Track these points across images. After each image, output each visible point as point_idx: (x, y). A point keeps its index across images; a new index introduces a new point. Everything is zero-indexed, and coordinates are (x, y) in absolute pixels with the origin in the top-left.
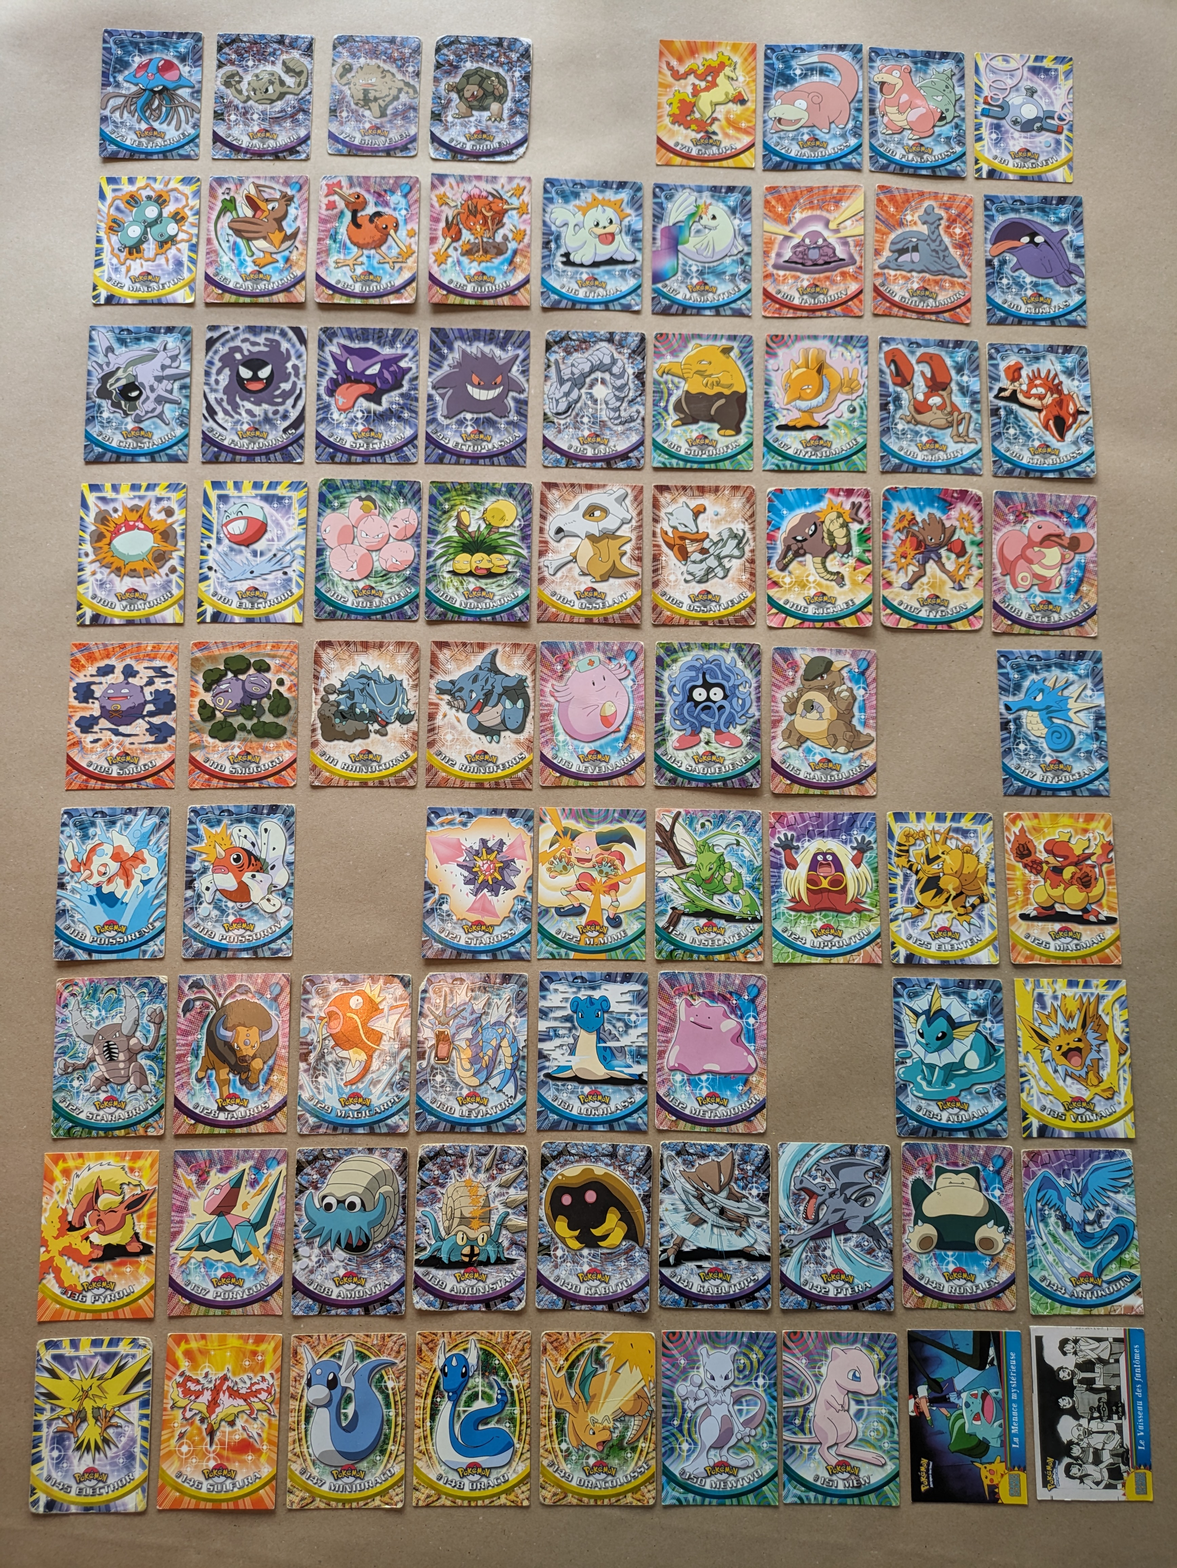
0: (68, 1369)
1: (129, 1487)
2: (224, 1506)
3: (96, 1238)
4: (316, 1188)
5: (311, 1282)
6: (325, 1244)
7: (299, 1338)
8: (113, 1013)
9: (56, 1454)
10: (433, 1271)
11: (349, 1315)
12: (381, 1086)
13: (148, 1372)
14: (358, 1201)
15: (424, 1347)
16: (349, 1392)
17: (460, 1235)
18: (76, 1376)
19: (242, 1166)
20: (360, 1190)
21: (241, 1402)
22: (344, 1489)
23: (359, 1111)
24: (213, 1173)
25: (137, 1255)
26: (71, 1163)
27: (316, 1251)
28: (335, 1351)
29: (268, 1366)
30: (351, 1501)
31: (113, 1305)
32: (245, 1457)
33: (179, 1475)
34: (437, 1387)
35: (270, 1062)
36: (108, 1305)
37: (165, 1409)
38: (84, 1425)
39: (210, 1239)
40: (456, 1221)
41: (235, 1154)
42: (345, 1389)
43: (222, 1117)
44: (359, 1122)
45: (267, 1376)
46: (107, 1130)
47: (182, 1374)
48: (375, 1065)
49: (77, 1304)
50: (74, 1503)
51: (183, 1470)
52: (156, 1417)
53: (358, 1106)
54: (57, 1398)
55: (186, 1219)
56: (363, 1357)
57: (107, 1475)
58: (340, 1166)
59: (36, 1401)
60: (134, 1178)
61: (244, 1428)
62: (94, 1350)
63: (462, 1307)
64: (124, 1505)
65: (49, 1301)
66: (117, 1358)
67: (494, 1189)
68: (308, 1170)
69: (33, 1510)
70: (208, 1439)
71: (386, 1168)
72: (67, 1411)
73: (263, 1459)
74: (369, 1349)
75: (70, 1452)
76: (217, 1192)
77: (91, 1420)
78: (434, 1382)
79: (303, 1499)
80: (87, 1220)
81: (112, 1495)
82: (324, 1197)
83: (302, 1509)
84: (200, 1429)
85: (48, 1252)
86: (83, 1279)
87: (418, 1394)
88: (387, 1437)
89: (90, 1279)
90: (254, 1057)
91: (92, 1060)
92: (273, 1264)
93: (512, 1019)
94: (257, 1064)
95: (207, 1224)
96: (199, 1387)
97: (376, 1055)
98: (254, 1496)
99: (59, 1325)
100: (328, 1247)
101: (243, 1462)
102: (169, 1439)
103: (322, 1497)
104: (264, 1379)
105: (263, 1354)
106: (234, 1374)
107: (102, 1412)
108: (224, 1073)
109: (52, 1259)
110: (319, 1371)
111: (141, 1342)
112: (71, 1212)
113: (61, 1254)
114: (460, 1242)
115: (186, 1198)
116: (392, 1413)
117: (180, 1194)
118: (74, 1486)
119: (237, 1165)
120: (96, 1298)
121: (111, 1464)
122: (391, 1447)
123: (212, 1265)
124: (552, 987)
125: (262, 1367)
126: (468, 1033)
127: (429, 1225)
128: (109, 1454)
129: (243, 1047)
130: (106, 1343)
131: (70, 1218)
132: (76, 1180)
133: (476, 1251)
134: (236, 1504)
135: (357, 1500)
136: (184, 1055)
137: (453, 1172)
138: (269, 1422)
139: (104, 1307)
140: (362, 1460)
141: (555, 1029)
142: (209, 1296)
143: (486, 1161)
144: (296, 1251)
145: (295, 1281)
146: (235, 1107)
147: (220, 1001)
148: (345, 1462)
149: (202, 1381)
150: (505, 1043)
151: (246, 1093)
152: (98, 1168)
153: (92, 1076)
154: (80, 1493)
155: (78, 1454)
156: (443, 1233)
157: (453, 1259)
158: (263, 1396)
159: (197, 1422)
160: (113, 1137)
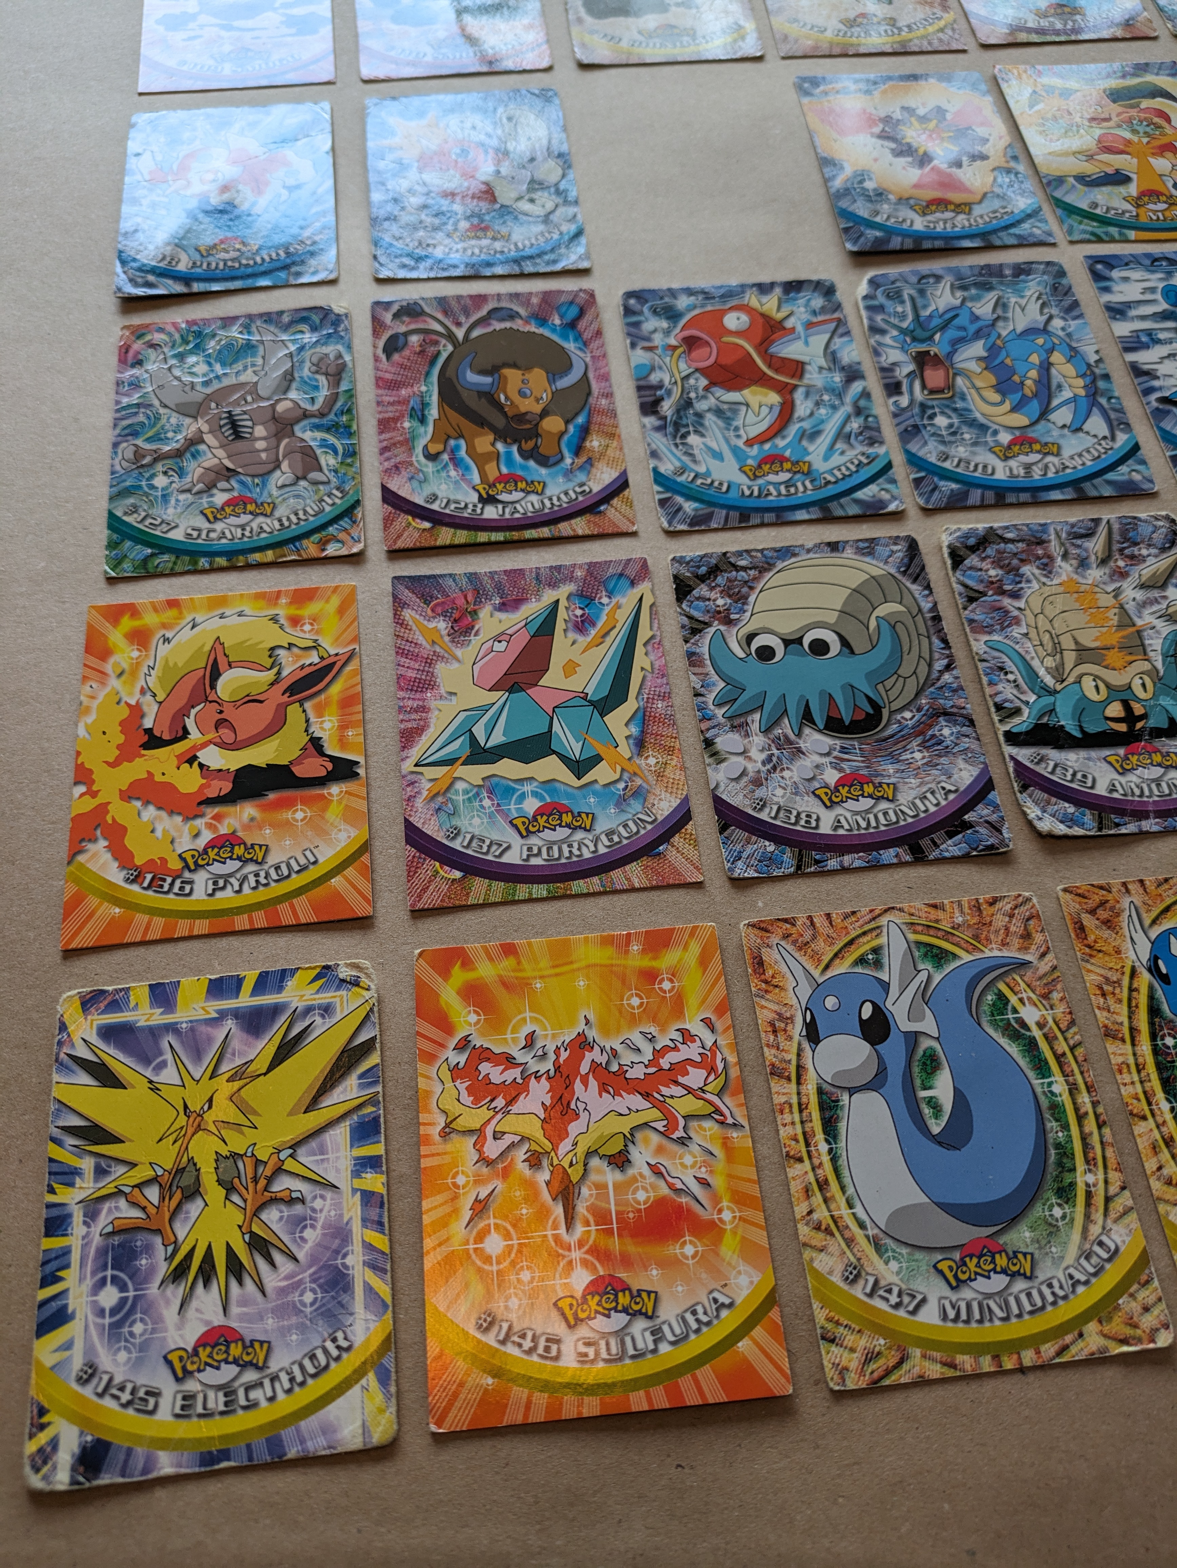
0: (146, 1060)
1: (338, 1373)
2: (638, 1402)
3: (213, 757)
4: (729, 622)
5: (763, 805)
6: (777, 722)
7: (762, 928)
8: (239, 366)
9: (110, 1296)
10: (1054, 755)
11: (876, 866)
12: (824, 441)
13: (368, 1047)
14: (830, 637)
15: (1088, 921)
16: (925, 1044)
17: (1088, 684)
18: (169, 1075)
19: (549, 596)
20: (832, 618)
21: (636, 1101)
22: (987, 1314)
23: (788, 484)
24: (485, 613)
25: (321, 782)
26: (150, 619)
27: (759, 740)
28: (864, 947)
29: (692, 1001)
30: (1015, 1346)
31: (263, 895)
32: (674, 1249)
33: (488, 1323)
34: (1154, 1011)
35: (580, 420)
36: (249, 895)
37: (427, 1140)
38: (194, 1208)
39: (498, 738)
40: (1070, 658)
41: (530, 577)
42: (913, 1038)
43: (491, 513)
44: (793, 501)
45: (696, 1028)
46: (230, 554)
47: (463, 1044)
48: (803, 407)
49: (170, 901)
50: (166, 1444)
51: (498, 1307)
52: (401, 1168)
53: (784, 476)
54: (116, 1140)
55: (433, 704)
56: (939, 957)
57: (267, 1345)
58: (771, 579)
59: (54, 1151)
60: (303, 635)
61: (656, 1171)
62: (215, 1006)
63: (1150, 825)
64: (327, 1429)
65: (93, 901)
66: (282, 1020)
67: (1131, 593)
68: (702, 590)
69: (36, 1482)
70: (559, 1210)
71: (876, 572)
72: (143, 1173)
73: (729, 1248)
74: (947, 936)
75: (153, 1289)
76: (500, 647)
77: (213, 1191)
78: (1143, 999)
79: (871, 1357)
80: (190, 723)
81: (286, 1404)
82: (750, 638)
83: (875, 1388)
84: (530, 1185)
85: (94, 794)
86: (185, 844)
87: (1110, 1034)
88: (1065, 1152)
89: (201, 843)
90: (545, 413)
91: (195, 441)
92: (659, 775)
93: (1057, 323)
94: (552, 424)
95: (485, 709)
96: (514, 1074)
97: (799, 395)
98: (724, 1360)
99: (119, 956)
100: (786, 728)
101: (671, 1264)
102: (443, 1223)
103: (928, 1345)
104: (687, 1036)
105: (674, 975)
106: (606, 1032)
107: (246, 1168)
108: (484, 442)
109: (103, 808)
110: (831, 1002)
111: (344, 972)
112: (151, 711)
113: (127, 796)
114: (1092, 695)
115: (429, 662)
116: (1060, 1087)
117: (415, 657)
118: (168, 1388)
119: (538, 595)
120: (218, 884)
121: (280, 1312)
122: (1082, 1177)
123: (509, 792)
124: (1116, 274)
125: (678, 1006)
126: (978, 349)
127: (1009, 665)
128: (272, 1281)
129: (517, 399)
130: (248, 986)
131: (148, 723)
132: (164, 650)
133: (1138, 709)
134: (673, 1391)
135: (1035, 1341)
136: (395, 420)
137: (1027, 570)
138: (726, 1143)
139: (240, 901)
140: (1014, 1221)
141: (1149, 333)
142: (513, 857)
143: (1096, 545)
144: (709, 743)
145: (721, 807)
146: (517, 496)
147: (460, 334)
148: (966, 1233)
149: (521, 1057)
150: (1057, 357)
151: (536, 471)
152: (217, 622)
153: (195, 470)
154: (186, 1411)
155: (176, 1293)
156: (1049, 681)
157: (1091, 729)
158: (695, 1077)
159: (522, 1168)
160: (249, 567)
